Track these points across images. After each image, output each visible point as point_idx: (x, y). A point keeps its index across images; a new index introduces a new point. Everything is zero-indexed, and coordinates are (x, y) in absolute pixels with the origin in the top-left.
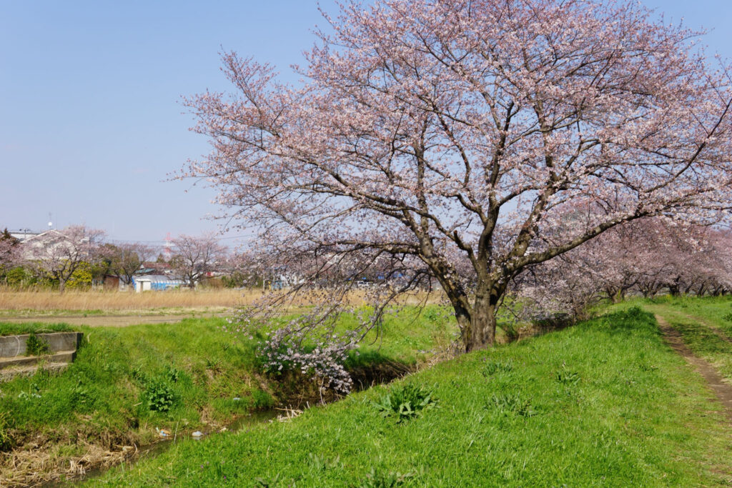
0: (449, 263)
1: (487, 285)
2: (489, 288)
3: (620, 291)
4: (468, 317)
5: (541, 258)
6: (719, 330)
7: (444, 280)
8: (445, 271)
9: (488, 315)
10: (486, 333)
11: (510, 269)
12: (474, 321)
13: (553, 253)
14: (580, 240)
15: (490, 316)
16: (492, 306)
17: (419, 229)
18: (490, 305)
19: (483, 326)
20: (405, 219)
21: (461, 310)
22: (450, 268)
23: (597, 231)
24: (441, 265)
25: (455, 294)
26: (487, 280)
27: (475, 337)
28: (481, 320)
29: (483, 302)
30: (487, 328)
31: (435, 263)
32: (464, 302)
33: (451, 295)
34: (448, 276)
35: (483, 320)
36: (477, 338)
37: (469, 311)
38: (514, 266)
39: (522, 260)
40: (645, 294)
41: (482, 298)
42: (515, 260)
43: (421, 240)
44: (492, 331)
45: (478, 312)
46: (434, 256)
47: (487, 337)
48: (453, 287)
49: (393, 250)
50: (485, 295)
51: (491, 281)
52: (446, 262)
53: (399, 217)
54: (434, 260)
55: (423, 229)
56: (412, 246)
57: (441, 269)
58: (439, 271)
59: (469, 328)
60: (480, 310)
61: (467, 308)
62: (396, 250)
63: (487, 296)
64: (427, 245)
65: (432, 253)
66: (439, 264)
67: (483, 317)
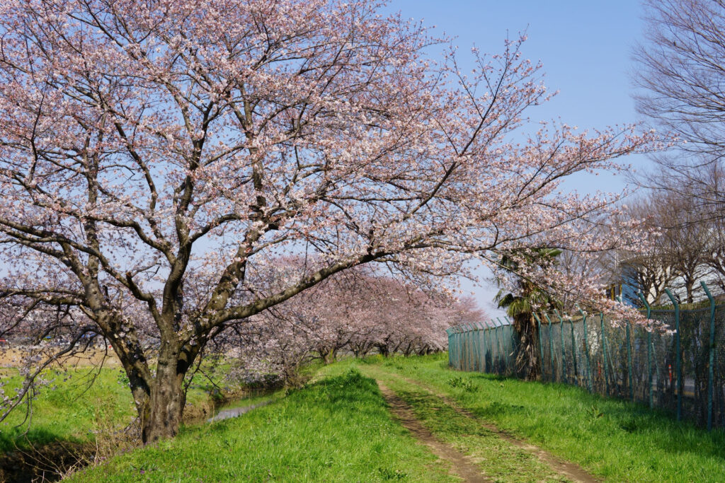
0: (125, 318)
1: (173, 348)
2: (177, 351)
3: (332, 350)
4: (147, 390)
5: (245, 313)
6: (449, 399)
7: (115, 340)
8: (117, 328)
9: (173, 388)
10: (170, 411)
11: (205, 326)
12: (154, 396)
13: (260, 306)
14: (294, 289)
15: (176, 388)
16: (180, 375)
17: (85, 271)
18: (177, 374)
19: (166, 402)
20: (66, 259)
21: (137, 380)
22: (126, 325)
23: (317, 277)
24: (113, 321)
25: (133, 358)
26: (173, 341)
27: (154, 417)
28: (163, 393)
29: (167, 370)
30: (171, 405)
31: (105, 318)
32: (142, 370)
33: (125, 360)
34: (122, 334)
35: (167, 394)
36: (158, 419)
37: (148, 382)
38: (210, 322)
39: (221, 316)
40: (356, 353)
41: (165, 364)
42: (211, 315)
43: (87, 287)
44: (179, 409)
45: (161, 384)
46: (104, 308)
47: (171, 418)
48: (127, 351)
49: (52, 300)
50: (171, 360)
51: (179, 342)
52: (121, 316)
53: (58, 255)
54: (102, 314)
55: (90, 271)
56: (74, 294)
57: (113, 326)
58: (111, 329)
59: (147, 406)
60: (163, 381)
61: (146, 378)
62: (60, 301)
63: (172, 362)
64: (95, 293)
65: (101, 303)
66: (111, 319)
67: (166, 390)
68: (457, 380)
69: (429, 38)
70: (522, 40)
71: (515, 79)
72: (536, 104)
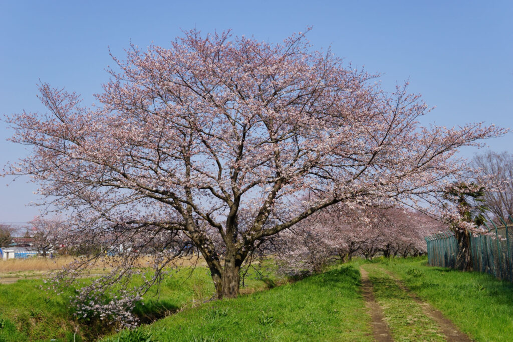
0: (207, 237)
1: (232, 252)
2: (235, 254)
3: (348, 254)
4: (220, 276)
5: (271, 232)
7: (202, 249)
8: (203, 242)
9: (233, 273)
10: (233, 287)
12: (224, 279)
13: (279, 229)
14: (297, 219)
15: (235, 274)
16: (238, 268)
17: (185, 212)
18: (236, 267)
19: (230, 282)
20: (175, 205)
21: (214, 270)
22: (208, 240)
23: (309, 212)
24: (201, 238)
25: (211, 259)
26: (232, 249)
27: (224, 290)
28: (228, 277)
29: (230, 264)
30: (233, 283)
31: (197, 237)
32: (217, 264)
33: (208, 259)
34: (206, 246)
35: (230, 277)
36: (226, 290)
37: (220, 271)
38: (252, 238)
39: (258, 234)
40: (366, 256)
41: (229, 261)
42: (252, 234)
43: (186, 220)
44: (237, 286)
45: (227, 272)
46: (196, 231)
47: (233, 290)
48: (209, 254)
49: (169, 227)
50: (232, 259)
51: (236, 249)
52: (205, 236)
53: (171, 203)
54: (195, 235)
55: (188, 212)
56: (180, 224)
57: (201, 241)
58: (200, 243)
59: (220, 284)
60: (228, 270)
61: (219, 269)
62: (173, 228)
63: (233, 260)
64: (191, 223)
65: (194, 229)
66: (199, 238)
67: (230, 276)
68: (411, 271)
69: (368, 75)
70: (407, 84)
71: (406, 103)
72: (423, 114)
